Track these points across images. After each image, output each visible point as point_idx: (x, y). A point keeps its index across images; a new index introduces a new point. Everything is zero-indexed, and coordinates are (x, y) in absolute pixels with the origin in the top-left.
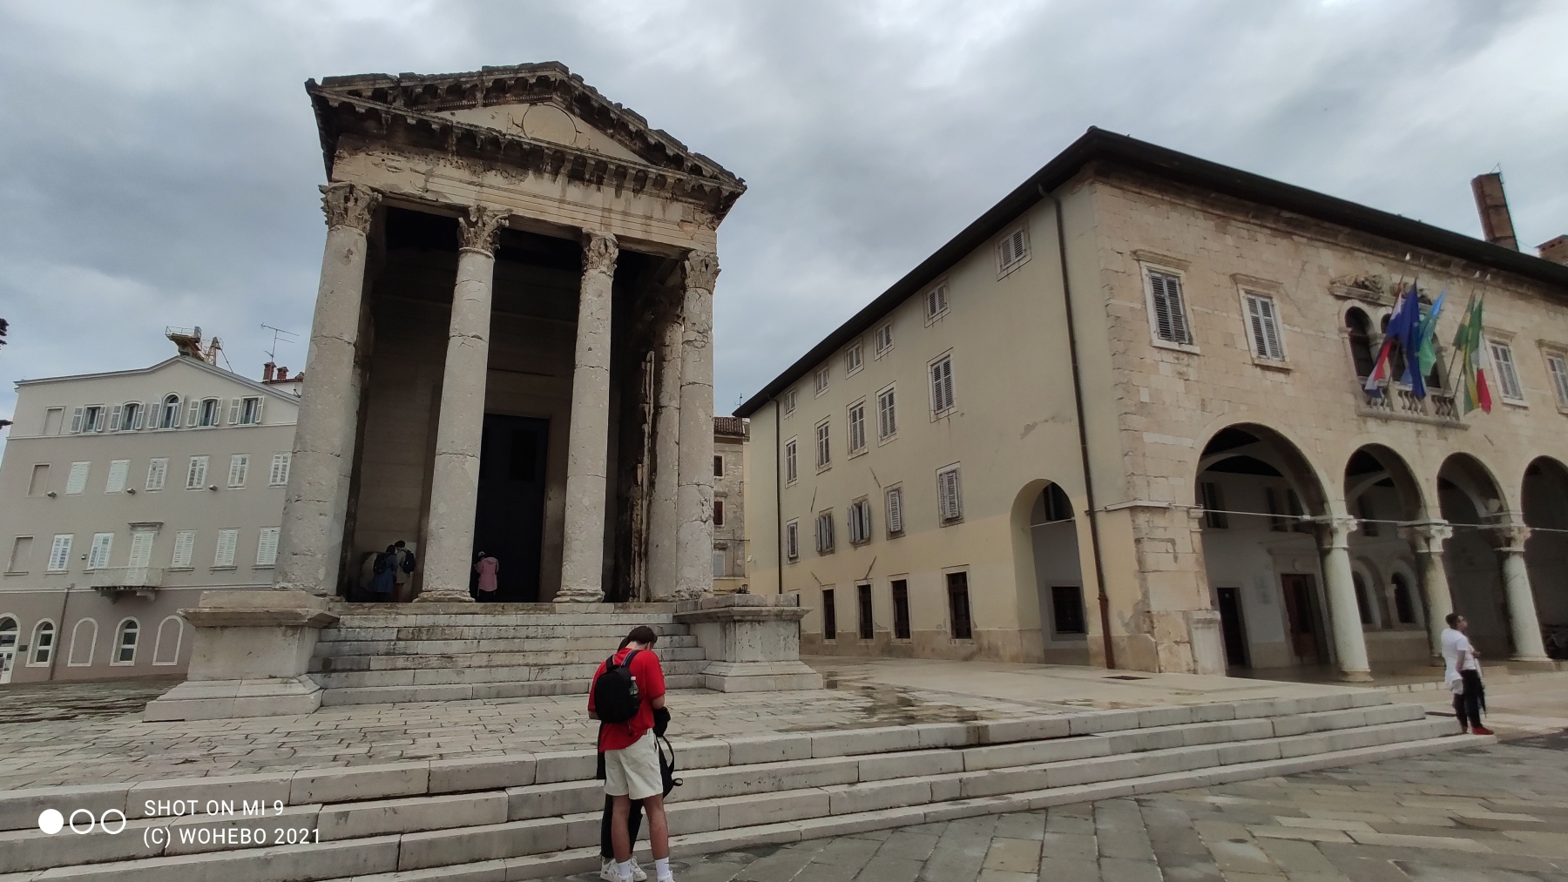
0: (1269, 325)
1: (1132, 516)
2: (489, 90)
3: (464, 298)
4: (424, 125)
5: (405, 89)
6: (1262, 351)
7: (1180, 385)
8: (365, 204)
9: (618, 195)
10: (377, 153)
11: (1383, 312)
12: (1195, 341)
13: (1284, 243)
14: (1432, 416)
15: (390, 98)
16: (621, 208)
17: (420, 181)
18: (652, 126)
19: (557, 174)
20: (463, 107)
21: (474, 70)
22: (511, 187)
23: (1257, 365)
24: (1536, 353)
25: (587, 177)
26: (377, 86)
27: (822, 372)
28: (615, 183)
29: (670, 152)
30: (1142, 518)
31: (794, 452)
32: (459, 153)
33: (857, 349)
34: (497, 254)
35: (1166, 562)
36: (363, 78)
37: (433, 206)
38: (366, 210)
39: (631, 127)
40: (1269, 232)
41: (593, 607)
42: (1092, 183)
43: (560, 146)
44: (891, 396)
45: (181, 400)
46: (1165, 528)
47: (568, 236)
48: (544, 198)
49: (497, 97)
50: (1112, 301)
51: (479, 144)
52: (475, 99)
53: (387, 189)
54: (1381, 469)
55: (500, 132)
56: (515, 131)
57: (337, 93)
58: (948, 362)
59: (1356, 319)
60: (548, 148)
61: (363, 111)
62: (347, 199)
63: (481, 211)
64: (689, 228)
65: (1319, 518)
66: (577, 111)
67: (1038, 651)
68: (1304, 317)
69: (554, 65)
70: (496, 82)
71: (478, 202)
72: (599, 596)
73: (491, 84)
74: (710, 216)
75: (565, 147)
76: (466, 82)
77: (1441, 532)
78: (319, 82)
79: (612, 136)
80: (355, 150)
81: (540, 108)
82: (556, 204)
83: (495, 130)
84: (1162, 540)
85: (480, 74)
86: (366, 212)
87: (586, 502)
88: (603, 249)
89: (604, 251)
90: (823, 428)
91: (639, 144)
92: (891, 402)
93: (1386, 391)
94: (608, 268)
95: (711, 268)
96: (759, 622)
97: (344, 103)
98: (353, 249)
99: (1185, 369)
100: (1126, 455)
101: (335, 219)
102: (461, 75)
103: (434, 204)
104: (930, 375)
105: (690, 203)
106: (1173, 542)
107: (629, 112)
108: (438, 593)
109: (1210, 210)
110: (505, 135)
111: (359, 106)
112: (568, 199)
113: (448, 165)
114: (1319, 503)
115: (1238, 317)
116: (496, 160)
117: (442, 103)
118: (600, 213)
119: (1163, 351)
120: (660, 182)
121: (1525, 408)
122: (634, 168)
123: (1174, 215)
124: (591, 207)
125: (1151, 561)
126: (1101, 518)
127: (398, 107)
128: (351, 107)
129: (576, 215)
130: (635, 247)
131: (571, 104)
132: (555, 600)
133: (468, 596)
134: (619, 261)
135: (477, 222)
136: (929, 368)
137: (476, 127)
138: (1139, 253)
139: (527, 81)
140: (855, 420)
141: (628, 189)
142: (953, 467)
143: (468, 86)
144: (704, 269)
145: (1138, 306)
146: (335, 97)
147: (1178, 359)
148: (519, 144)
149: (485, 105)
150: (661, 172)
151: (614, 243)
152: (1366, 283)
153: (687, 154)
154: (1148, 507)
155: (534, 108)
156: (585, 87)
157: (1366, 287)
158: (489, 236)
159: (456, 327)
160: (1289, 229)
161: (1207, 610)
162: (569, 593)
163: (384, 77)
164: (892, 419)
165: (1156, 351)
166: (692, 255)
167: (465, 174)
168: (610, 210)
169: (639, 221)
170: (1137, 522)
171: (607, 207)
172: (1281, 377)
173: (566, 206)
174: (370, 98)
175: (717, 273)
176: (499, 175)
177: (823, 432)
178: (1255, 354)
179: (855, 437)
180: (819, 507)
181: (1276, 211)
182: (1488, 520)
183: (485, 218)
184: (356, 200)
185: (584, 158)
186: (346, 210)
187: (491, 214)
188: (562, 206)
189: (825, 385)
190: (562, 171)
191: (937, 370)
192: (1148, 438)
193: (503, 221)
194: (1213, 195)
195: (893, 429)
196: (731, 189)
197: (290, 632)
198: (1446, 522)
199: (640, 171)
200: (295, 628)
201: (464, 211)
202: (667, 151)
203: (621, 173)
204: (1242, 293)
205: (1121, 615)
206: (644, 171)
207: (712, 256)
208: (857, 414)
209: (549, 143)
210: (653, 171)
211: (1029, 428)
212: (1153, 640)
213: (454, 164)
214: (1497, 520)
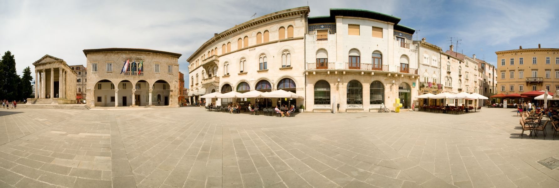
0: (111, 67)
7: (94, 76)
11: (132, 62)
12: (98, 71)
13: (116, 55)
14: (137, 75)
22: (45, 66)
24: (166, 65)
25: (51, 63)
29: (56, 59)
34: (45, 72)
39: (53, 58)
43: (48, 61)
47: (50, 69)
48: (48, 66)
53: (38, 69)
68: (117, 65)
77: (135, 90)
93: (130, 73)
94: (53, 71)
105: (59, 63)
106: (90, 93)
115: (105, 67)
118: (52, 66)
121: (159, 73)
122: (54, 61)
123: (98, 56)
130: (55, 69)
131: (49, 58)
138: (91, 62)
144: (60, 69)
145: (90, 68)
147: (95, 73)
148: (45, 63)
155: (46, 59)
165: (92, 73)
167: (42, 66)
169: (55, 66)
172: (111, 73)
178: (107, 71)
181: (114, 51)
192: (89, 82)
201: (42, 69)
204: (107, 64)
214: (147, 88)
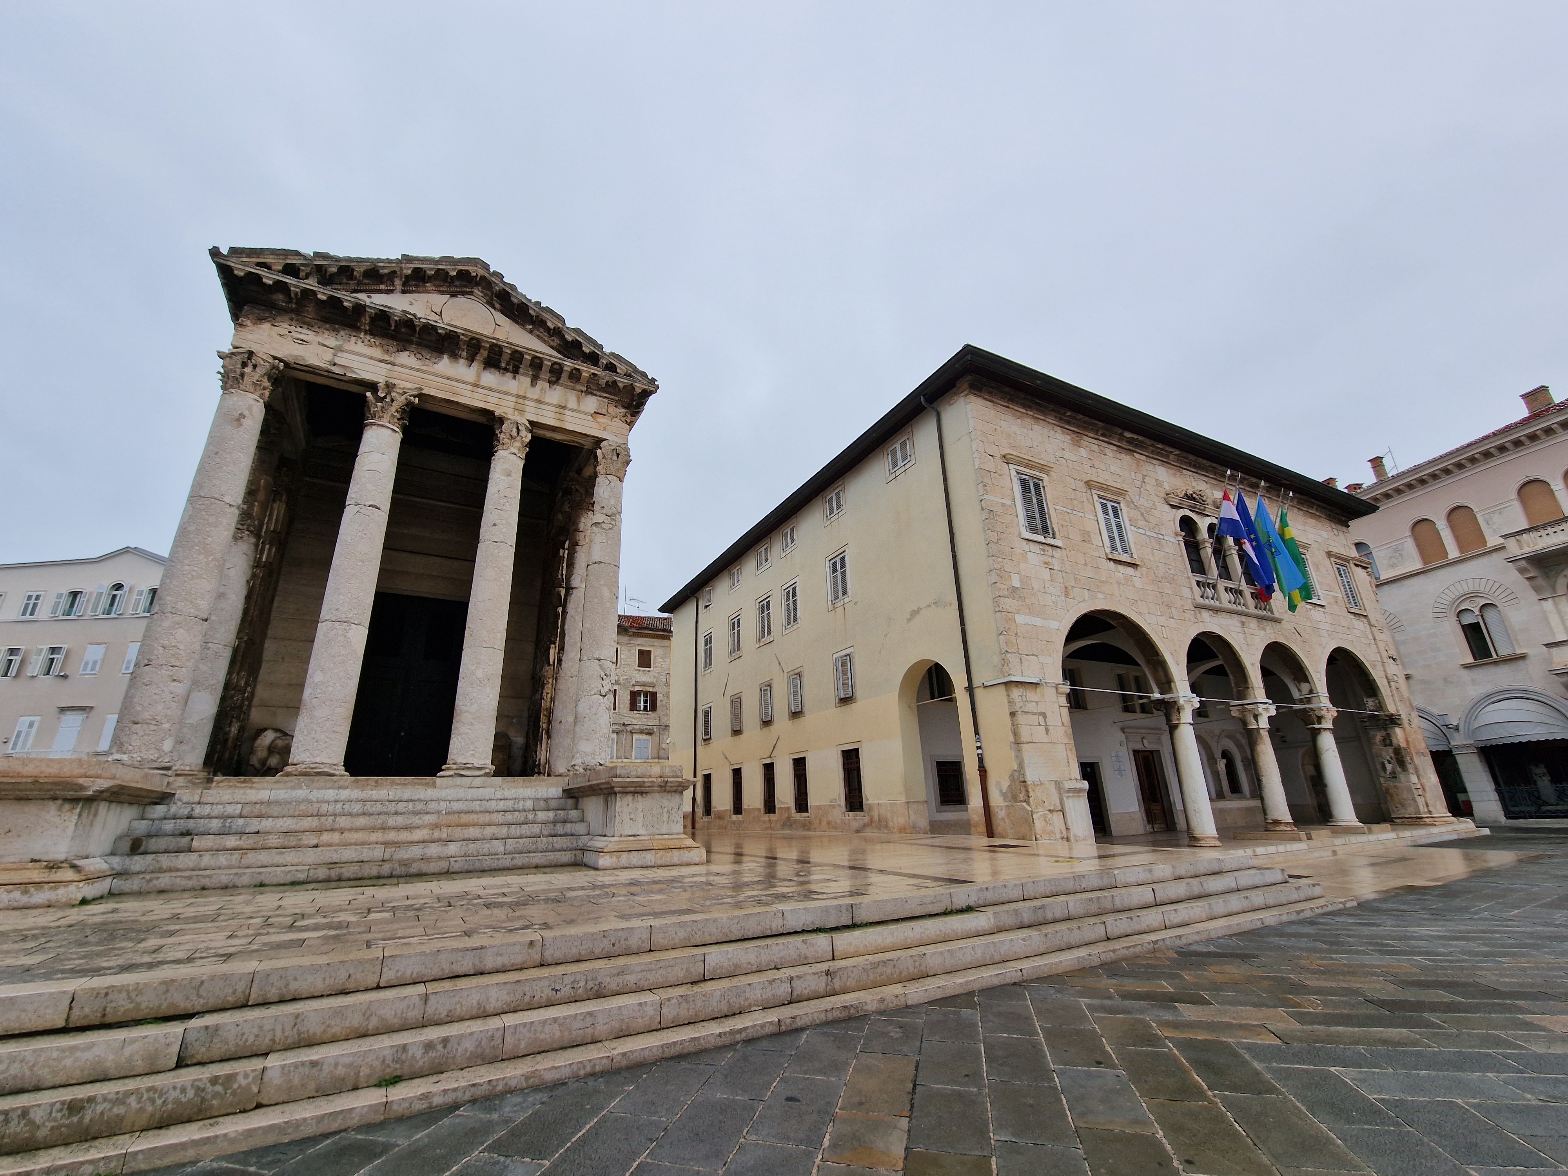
0: (1119, 526)
1: (1007, 691)
2: (407, 277)
3: (364, 468)
4: (334, 302)
5: (319, 268)
6: (1114, 548)
7: (1046, 574)
8: (264, 371)
9: (533, 383)
10: (285, 325)
11: (1208, 521)
12: (1057, 536)
13: (1127, 458)
14: (1252, 610)
15: (302, 274)
16: (536, 397)
17: (328, 355)
18: (570, 324)
19: (473, 361)
20: (380, 291)
21: (393, 257)
22: (424, 368)
23: (1110, 559)
24: (1327, 561)
25: (503, 365)
26: (289, 261)
27: (735, 571)
28: (531, 373)
29: (586, 349)
30: (1016, 693)
31: (711, 643)
32: (371, 333)
33: (766, 549)
34: (405, 430)
35: (1039, 733)
36: (273, 252)
37: (341, 380)
38: (266, 377)
39: (549, 324)
40: (1115, 448)
41: (478, 781)
42: (967, 395)
43: (477, 333)
44: (794, 589)
45: (126, 588)
46: (1037, 702)
47: (482, 419)
48: (458, 381)
49: (416, 286)
50: (985, 496)
51: (393, 324)
52: (393, 285)
53: (291, 360)
54: (1214, 657)
55: (414, 315)
56: (433, 317)
57: (244, 264)
58: (844, 557)
59: (1187, 525)
60: (463, 334)
61: (271, 282)
62: (244, 365)
63: (390, 387)
64: (601, 419)
65: (1167, 696)
66: (498, 306)
67: (923, 823)
68: (1146, 521)
69: (475, 261)
70: (416, 270)
71: (388, 379)
72: (487, 771)
73: (409, 272)
74: (624, 410)
75: (482, 335)
76: (383, 267)
77: (1266, 709)
78: (225, 251)
79: (531, 332)
80: (260, 320)
81: (461, 300)
82: (470, 388)
83: (410, 314)
84: (1034, 714)
85: (398, 261)
86: (265, 380)
87: (479, 673)
88: (514, 433)
89: (516, 434)
90: (736, 620)
91: (556, 342)
92: (794, 595)
93: (1214, 587)
94: (519, 450)
95: (623, 457)
96: (642, 793)
97: (250, 274)
98: (246, 413)
99: (1050, 559)
100: (1001, 634)
101: (230, 383)
102: (380, 260)
103: (340, 378)
104: (828, 569)
105: (605, 397)
106: (1044, 715)
107: (548, 310)
108: (304, 766)
109: (1067, 426)
110: (420, 318)
111: (268, 278)
112: (482, 383)
113: (360, 342)
114: (1166, 684)
115: (1093, 518)
116: (411, 342)
117: (358, 285)
118: (514, 399)
119: (1030, 543)
120: (575, 375)
121: (1322, 606)
122: (549, 360)
123: (1036, 427)
124: (506, 393)
125: (1025, 734)
126: (979, 693)
127: (311, 284)
128: (259, 277)
129: (490, 399)
130: (549, 434)
131: (492, 299)
132: (438, 774)
133: (341, 770)
134: (531, 444)
135: (385, 397)
136: (827, 562)
137: (390, 308)
138: (1007, 456)
139: (448, 273)
140: (763, 612)
141: (544, 380)
142: (847, 651)
143: (386, 271)
144: (615, 458)
145: (1009, 502)
146: (240, 267)
147: (1043, 550)
148: (434, 328)
149: (403, 292)
150: (576, 366)
151: (527, 428)
152: (1194, 495)
153: (602, 352)
154: (1021, 682)
155: (455, 299)
156: (505, 283)
157: (1194, 499)
158: (397, 411)
159: (353, 496)
160: (1132, 447)
161: (1076, 779)
162: (454, 766)
163: (297, 253)
164: (795, 609)
165: (1024, 542)
166: (602, 444)
167: (377, 353)
168: (524, 398)
169: (553, 409)
170: (1012, 696)
171: (522, 394)
172: (1130, 571)
173: (480, 390)
174: (279, 271)
175: (628, 463)
176: (412, 356)
177: (735, 624)
178: (1108, 550)
179: (763, 627)
180: (730, 692)
181: (1120, 431)
182: (1301, 701)
183: (393, 394)
184: (255, 366)
185: (500, 347)
186: (242, 375)
187: (400, 391)
188: (476, 389)
189: (738, 581)
190: (478, 357)
191: (835, 564)
192: (1020, 619)
193: (412, 398)
194: (1069, 414)
195: (795, 619)
196: (645, 387)
197: (67, 806)
198: (1270, 701)
199: (555, 363)
200: (75, 801)
201: (373, 386)
202: (584, 349)
203: (537, 364)
204: (1096, 497)
205: (998, 783)
206: (559, 364)
207: (623, 446)
208: (765, 607)
209: (465, 330)
210: (569, 364)
211: (915, 613)
212: (1029, 809)
213: (366, 342)
214: (1309, 700)
